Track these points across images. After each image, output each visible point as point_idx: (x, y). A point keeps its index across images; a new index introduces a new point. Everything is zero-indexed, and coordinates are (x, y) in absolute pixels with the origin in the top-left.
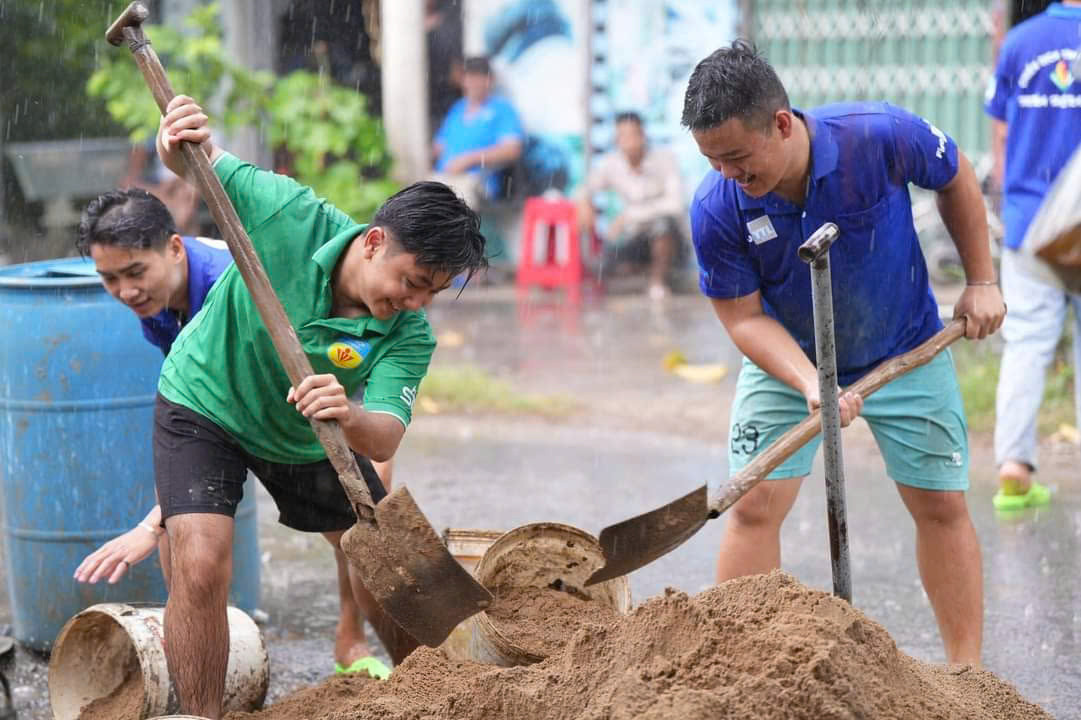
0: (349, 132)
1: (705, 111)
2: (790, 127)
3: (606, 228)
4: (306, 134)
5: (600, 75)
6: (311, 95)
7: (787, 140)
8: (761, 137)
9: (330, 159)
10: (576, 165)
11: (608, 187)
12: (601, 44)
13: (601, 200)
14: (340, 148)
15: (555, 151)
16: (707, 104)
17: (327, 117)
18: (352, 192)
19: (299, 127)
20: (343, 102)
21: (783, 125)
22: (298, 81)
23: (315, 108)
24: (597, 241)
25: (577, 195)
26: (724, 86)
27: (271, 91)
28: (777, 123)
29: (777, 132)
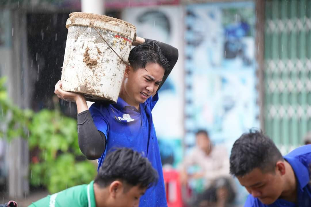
0: (70, 139)
1: (240, 167)
2: (284, 169)
3: (194, 184)
4: (48, 140)
5: (190, 110)
6: (50, 121)
7: (283, 176)
8: (270, 175)
9: (60, 152)
10: (179, 153)
11: (195, 164)
12: (190, 95)
13: (192, 170)
14: (64, 147)
15: (169, 147)
16: (241, 163)
17: (59, 132)
18: (71, 168)
19: (44, 137)
20: (67, 125)
21: (281, 168)
22: (44, 115)
23: (53, 128)
24: (190, 191)
25: (179, 167)
26: (248, 153)
27: (31, 120)
28: (277, 168)
29: (278, 172)
